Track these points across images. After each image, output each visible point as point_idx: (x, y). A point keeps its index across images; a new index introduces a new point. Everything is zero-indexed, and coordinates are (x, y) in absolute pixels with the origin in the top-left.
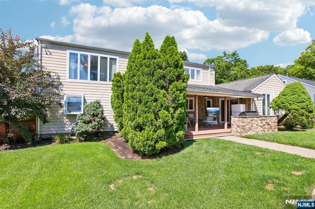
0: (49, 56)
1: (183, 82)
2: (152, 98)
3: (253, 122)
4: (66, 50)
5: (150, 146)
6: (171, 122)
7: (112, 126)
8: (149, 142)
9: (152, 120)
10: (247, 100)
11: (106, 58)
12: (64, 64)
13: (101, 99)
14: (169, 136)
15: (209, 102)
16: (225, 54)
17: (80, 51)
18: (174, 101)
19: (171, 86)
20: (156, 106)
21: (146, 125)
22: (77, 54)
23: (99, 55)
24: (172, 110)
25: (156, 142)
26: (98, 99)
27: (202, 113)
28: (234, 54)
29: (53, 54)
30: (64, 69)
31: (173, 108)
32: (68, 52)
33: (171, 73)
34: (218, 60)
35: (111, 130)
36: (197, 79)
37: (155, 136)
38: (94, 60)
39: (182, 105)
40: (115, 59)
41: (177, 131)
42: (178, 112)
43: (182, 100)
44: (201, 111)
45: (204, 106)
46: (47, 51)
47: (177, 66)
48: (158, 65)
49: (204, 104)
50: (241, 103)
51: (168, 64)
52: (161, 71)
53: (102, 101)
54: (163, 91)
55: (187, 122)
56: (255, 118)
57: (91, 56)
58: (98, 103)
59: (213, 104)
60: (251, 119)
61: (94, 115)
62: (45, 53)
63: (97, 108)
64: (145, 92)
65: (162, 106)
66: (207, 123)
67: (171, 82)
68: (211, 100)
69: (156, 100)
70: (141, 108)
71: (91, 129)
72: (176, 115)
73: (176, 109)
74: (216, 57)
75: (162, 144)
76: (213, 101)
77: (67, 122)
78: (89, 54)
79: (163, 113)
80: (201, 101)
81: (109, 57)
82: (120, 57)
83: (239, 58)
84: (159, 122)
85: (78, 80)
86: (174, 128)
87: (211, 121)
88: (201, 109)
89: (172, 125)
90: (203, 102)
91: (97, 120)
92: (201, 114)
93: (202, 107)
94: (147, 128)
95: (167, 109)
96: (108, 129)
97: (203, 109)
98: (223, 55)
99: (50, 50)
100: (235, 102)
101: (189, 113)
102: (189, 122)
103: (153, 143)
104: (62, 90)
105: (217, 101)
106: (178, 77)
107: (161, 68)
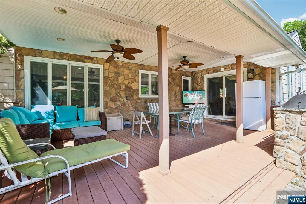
10: (270, 72)
15: (186, 82)
27: (175, 101)
44: (173, 98)
45: (178, 88)
49: (178, 85)
55: (142, 123)
59: (192, 86)
66: (190, 124)
68: (190, 79)
76: (193, 81)
80: (174, 79)
87: (198, 119)
88: (173, 93)
90: (177, 80)
92: (174, 103)
93: (175, 89)
97: (177, 94)
101: (152, 100)
102: (147, 122)
105: (199, 80)
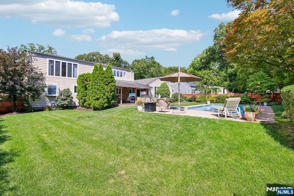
0: (36, 61)
1: (114, 83)
2: (103, 89)
3: (146, 99)
4: (47, 58)
5: (102, 105)
6: (109, 97)
7: (75, 103)
8: (101, 104)
9: (102, 96)
10: (147, 90)
11: (71, 64)
12: (46, 66)
13: (70, 87)
14: (108, 102)
15: (130, 90)
16: (147, 57)
17: (55, 59)
18: (110, 90)
19: (109, 85)
20: (104, 91)
21: (100, 98)
22: (53, 61)
23: (67, 62)
24: (110, 93)
25: (104, 104)
26: (68, 87)
28: (152, 58)
29: (38, 60)
30: (46, 70)
31: (110, 92)
32: (48, 59)
33: (110, 80)
34: (142, 62)
35: (74, 105)
36: (124, 77)
37: (104, 102)
38: (64, 65)
39: (113, 91)
40: (77, 65)
41: (111, 101)
42: (112, 93)
43: (113, 89)
46: (34, 58)
47: (111, 78)
48: (105, 77)
49: (127, 91)
50: (145, 91)
51: (108, 76)
52: (106, 79)
53: (70, 89)
54: (106, 86)
56: (147, 98)
57: (62, 62)
58: (68, 89)
59: (133, 91)
60: (145, 98)
61: (67, 96)
62: (33, 59)
63: (68, 92)
64: (100, 86)
65: (106, 91)
67: (109, 83)
68: (132, 89)
69: (104, 89)
70: (98, 92)
71: (67, 103)
72: (111, 95)
73: (111, 92)
74: (141, 59)
75: (106, 105)
76: (133, 90)
77: (48, 100)
78: (61, 61)
79: (107, 94)
81: (73, 63)
82: (80, 63)
83: (155, 61)
84: (105, 97)
85: (54, 76)
86: (110, 99)
89: (110, 98)
91: (70, 98)
94: (100, 99)
95: (108, 92)
96: (73, 105)
97: (127, 94)
98: (146, 58)
99: (37, 58)
100: (143, 90)
103: (103, 104)
104: (44, 82)
106: (112, 82)
107: (106, 78)
